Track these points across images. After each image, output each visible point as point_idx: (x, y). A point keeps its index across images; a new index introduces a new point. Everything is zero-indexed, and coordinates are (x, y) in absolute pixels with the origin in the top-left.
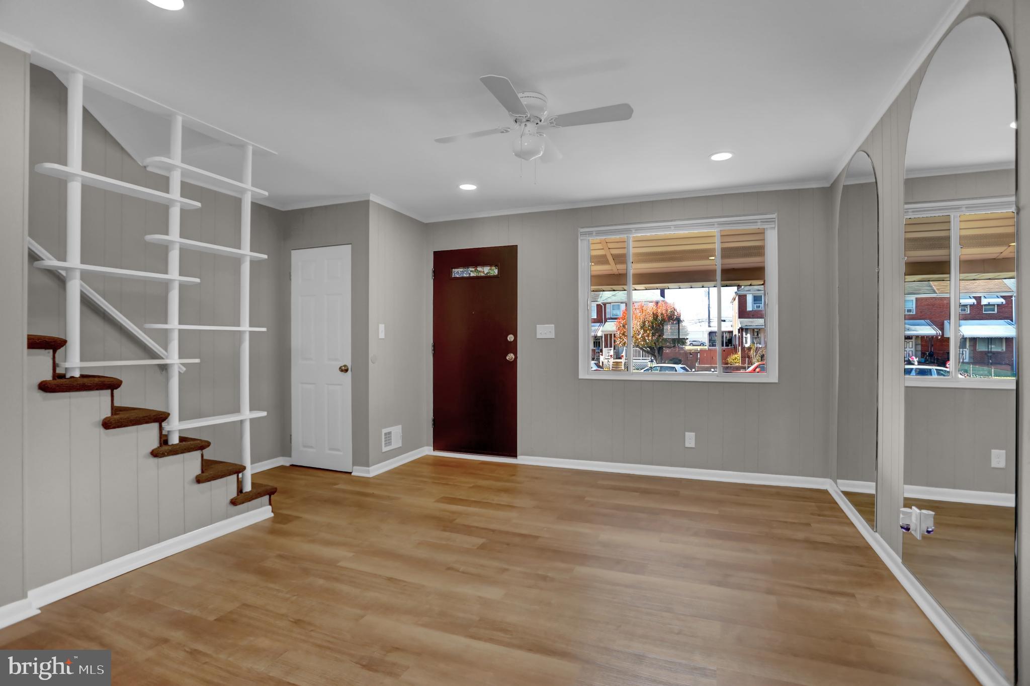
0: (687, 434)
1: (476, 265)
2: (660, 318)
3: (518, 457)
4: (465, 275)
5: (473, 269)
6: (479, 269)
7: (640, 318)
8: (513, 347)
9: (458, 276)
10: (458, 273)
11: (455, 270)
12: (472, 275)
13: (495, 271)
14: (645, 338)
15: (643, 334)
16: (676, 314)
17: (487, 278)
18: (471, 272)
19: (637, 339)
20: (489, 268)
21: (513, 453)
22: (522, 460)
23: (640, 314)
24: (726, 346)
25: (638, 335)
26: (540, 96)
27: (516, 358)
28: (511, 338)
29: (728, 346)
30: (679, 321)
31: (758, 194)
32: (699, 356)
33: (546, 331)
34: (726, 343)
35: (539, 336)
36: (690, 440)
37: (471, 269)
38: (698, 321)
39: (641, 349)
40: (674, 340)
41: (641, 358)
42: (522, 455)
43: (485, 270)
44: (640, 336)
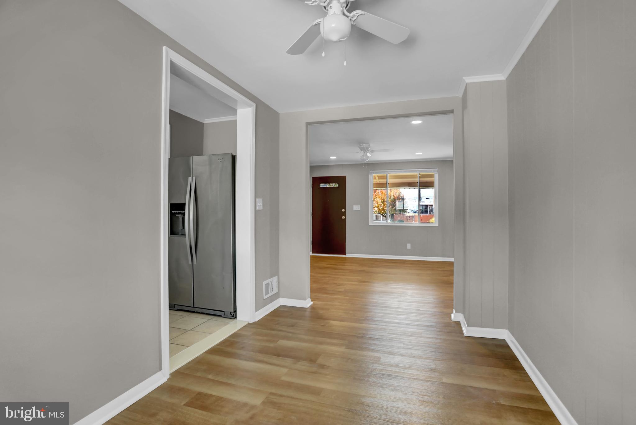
0: (408, 244)
1: (329, 183)
2: (392, 197)
3: (346, 254)
4: (325, 186)
5: (328, 184)
6: (331, 184)
7: (381, 198)
8: (344, 214)
9: (322, 187)
10: (322, 185)
11: (321, 184)
12: (328, 186)
13: (337, 185)
14: (384, 209)
15: (383, 207)
16: (401, 195)
17: (334, 188)
18: (327, 185)
19: (380, 210)
20: (335, 184)
21: (344, 253)
22: (348, 255)
23: (381, 195)
24: (429, 213)
25: (380, 207)
26: (368, 144)
27: (345, 217)
28: (343, 210)
29: (431, 213)
30: (403, 199)
31: (431, 161)
32: (414, 219)
33: (357, 208)
34: (429, 211)
35: (354, 210)
36: (409, 246)
37: (327, 184)
38: (414, 199)
39: (382, 215)
40: (400, 210)
41: (381, 220)
42: (348, 253)
43: (333, 185)
44: (381, 207)
